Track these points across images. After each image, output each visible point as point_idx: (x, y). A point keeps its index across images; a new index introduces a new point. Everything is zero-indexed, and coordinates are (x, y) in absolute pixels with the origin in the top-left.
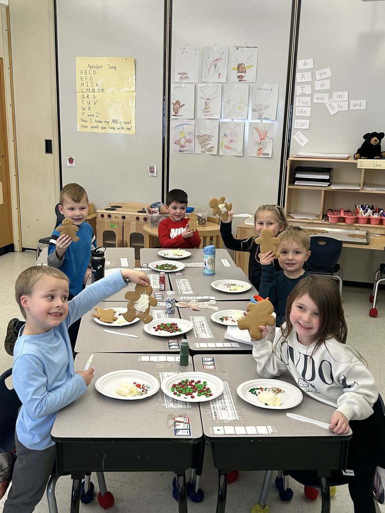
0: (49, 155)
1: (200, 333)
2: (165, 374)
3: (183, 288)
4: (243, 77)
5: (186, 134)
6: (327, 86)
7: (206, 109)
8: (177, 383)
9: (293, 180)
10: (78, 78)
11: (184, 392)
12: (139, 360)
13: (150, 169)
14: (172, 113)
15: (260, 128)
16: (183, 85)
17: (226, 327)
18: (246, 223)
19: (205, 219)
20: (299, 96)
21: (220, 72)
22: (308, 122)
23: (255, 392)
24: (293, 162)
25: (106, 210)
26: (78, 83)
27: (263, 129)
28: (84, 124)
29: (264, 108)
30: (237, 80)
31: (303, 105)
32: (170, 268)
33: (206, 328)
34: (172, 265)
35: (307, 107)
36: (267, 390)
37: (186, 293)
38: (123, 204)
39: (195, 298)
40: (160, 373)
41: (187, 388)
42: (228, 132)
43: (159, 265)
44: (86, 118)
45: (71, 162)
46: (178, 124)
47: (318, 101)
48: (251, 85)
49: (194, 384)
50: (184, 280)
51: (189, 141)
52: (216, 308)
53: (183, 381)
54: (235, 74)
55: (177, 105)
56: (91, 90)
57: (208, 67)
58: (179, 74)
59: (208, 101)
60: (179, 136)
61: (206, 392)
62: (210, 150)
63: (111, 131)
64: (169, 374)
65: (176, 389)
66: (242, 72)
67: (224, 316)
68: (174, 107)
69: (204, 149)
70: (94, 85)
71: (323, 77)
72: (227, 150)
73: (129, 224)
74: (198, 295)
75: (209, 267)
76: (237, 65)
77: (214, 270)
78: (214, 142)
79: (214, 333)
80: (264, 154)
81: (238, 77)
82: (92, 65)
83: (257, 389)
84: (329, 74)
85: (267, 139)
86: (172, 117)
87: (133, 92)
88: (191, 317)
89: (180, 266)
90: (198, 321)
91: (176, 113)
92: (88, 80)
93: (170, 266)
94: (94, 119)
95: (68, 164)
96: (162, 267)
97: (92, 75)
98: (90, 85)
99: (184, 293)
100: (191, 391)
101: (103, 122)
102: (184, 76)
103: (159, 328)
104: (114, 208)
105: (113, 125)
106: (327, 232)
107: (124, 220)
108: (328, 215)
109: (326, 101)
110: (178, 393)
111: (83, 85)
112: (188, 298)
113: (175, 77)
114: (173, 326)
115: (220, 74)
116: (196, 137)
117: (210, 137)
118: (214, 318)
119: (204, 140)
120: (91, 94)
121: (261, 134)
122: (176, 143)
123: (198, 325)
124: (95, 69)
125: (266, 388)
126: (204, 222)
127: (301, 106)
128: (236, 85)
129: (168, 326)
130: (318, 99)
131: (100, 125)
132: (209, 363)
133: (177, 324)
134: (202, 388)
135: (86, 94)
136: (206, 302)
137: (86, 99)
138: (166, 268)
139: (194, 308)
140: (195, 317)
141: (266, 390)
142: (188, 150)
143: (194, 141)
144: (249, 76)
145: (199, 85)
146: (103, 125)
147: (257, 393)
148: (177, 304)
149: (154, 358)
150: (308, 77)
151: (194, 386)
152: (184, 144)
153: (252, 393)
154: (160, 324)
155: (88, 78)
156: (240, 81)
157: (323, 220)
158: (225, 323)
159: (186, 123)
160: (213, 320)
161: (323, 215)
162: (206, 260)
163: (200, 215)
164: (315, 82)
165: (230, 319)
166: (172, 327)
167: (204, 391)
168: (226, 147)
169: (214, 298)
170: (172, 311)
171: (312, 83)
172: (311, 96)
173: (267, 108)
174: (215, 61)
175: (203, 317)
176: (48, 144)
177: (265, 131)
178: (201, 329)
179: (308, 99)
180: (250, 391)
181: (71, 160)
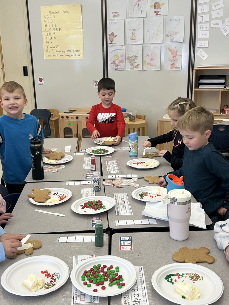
0: (26, 77)
1: (120, 210)
2: (79, 257)
3: (111, 168)
4: (159, 12)
5: (119, 56)
6: (221, 14)
7: (133, 37)
8: (88, 269)
9: (198, 85)
10: (43, 21)
11: (94, 281)
12: (56, 241)
13: (95, 83)
14: (109, 41)
15: (172, 49)
16: (116, 21)
17: (144, 203)
18: (164, 118)
19: (134, 117)
20: (200, 23)
21: (141, 9)
22: (207, 42)
23: (172, 279)
24: (197, 71)
25: (65, 113)
26: (43, 25)
27: (175, 49)
28: (49, 54)
29: (174, 34)
30: (155, 14)
31: (203, 30)
32: (103, 152)
33: (127, 204)
34: (104, 150)
35: (206, 31)
36: (184, 276)
37: (113, 172)
38: (78, 109)
39: (120, 176)
40: (74, 256)
41: (98, 276)
42: (149, 53)
43: (94, 150)
44: (49, 49)
45: (41, 81)
46: (113, 49)
47: (214, 26)
48: (165, 17)
49: (106, 270)
50: (112, 161)
51: (122, 61)
52: (137, 185)
53: (95, 267)
54: (153, 10)
55: (112, 36)
56: (52, 29)
57: (133, 6)
58: (113, 13)
59: (134, 31)
60: (114, 58)
61: (118, 281)
62: (137, 67)
63: (67, 58)
64: (83, 257)
65: (87, 277)
66: (158, 9)
67: (144, 192)
68: (110, 37)
69: (132, 67)
70: (54, 25)
71: (217, 8)
72: (149, 66)
73: (81, 122)
74: (122, 174)
75: (133, 150)
76: (154, 3)
77: (137, 152)
78: (139, 61)
79: (133, 209)
80: (176, 68)
81: (155, 12)
82: (51, 12)
83: (174, 275)
84: (222, 5)
85: (177, 57)
86: (109, 45)
87: (81, 28)
88: (114, 194)
89: (111, 150)
90: (120, 197)
91: (111, 42)
92: (50, 22)
93: (103, 150)
94: (55, 50)
95: (39, 83)
96: (97, 151)
97: (52, 18)
98: (51, 25)
99: (112, 172)
100: (102, 280)
101: (62, 51)
102: (116, 14)
103: (86, 206)
104: (71, 112)
105: (68, 53)
106: (225, 122)
107: (77, 120)
108: (225, 109)
109: (220, 25)
110: (88, 282)
111: (46, 26)
112: (114, 176)
113: (110, 16)
114: (99, 204)
115: (142, 11)
116: (126, 58)
117: (136, 57)
118: (135, 195)
119: (132, 59)
120: (52, 32)
121: (173, 53)
122: (113, 63)
123: (120, 202)
124: (54, 14)
125: (183, 274)
126: (133, 118)
127: (201, 31)
128: (154, 18)
129: (94, 204)
130: (214, 24)
131: (59, 54)
132: (126, 243)
133: (102, 202)
134: (114, 276)
135: (48, 33)
136: (129, 180)
137: (49, 36)
138: (99, 152)
139: (118, 186)
140: (118, 194)
141: (182, 276)
142: (121, 68)
143: (125, 61)
144: (163, 11)
145: (127, 20)
146: (61, 53)
147: (173, 281)
148: (104, 183)
149: (72, 239)
150: (206, 9)
151: (106, 273)
152: (118, 64)
153: (168, 281)
154: (86, 202)
155: (50, 21)
156: (156, 15)
157: (221, 113)
158: (144, 199)
159: (118, 48)
160: (133, 197)
161: (221, 110)
162: (131, 144)
163: (131, 113)
164: (212, 12)
165: (149, 195)
166: (97, 205)
167: (116, 279)
168: (148, 64)
169: (136, 176)
170: (99, 189)
171: (209, 13)
172: (209, 22)
173: (177, 33)
174: (137, 2)
175: (125, 194)
176: (25, 69)
177: (176, 50)
178: (122, 205)
179: (207, 25)
180: (166, 279)
181: (41, 80)
